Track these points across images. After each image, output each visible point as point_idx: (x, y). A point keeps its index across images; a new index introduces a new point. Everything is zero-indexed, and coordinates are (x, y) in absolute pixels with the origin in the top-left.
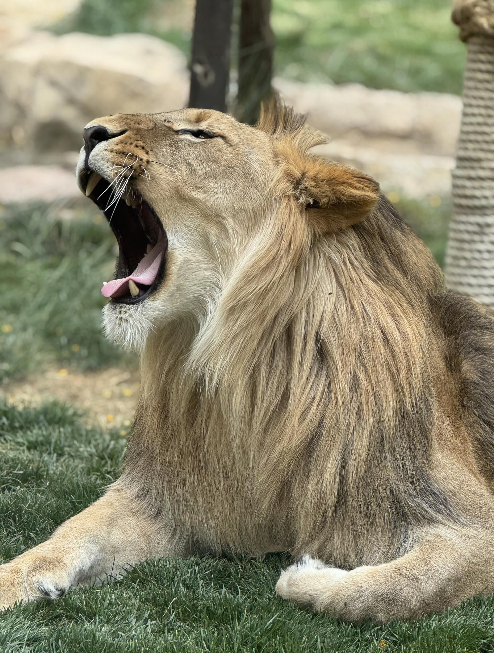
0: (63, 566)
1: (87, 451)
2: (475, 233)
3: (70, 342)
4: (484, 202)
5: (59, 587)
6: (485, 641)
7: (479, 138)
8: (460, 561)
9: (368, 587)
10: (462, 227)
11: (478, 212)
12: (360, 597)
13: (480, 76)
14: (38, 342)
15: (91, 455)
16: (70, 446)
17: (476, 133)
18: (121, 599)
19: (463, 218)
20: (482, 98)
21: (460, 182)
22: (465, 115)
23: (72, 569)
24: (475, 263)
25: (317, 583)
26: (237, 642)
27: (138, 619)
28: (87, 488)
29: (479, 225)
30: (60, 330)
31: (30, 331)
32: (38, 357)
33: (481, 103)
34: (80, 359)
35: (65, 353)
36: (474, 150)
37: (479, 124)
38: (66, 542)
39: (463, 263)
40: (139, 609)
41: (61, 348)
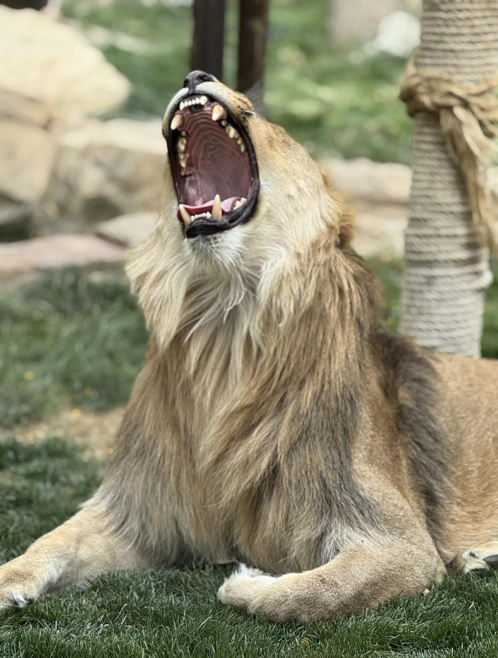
0: (33, 578)
2: (423, 284)
3: (84, 386)
5: (29, 597)
6: (394, 637)
7: (426, 201)
8: (377, 568)
9: (292, 592)
10: (413, 279)
15: (81, 483)
16: (64, 475)
17: (422, 196)
19: (414, 271)
20: (426, 166)
21: (409, 240)
22: (414, 181)
23: (41, 581)
24: (423, 310)
25: (249, 589)
26: (174, 641)
27: (92, 622)
29: (427, 277)
30: (75, 376)
31: (49, 378)
32: (55, 400)
33: (426, 170)
34: (90, 401)
35: (79, 397)
36: (421, 211)
37: (425, 189)
38: (37, 557)
39: (414, 310)
41: (75, 392)
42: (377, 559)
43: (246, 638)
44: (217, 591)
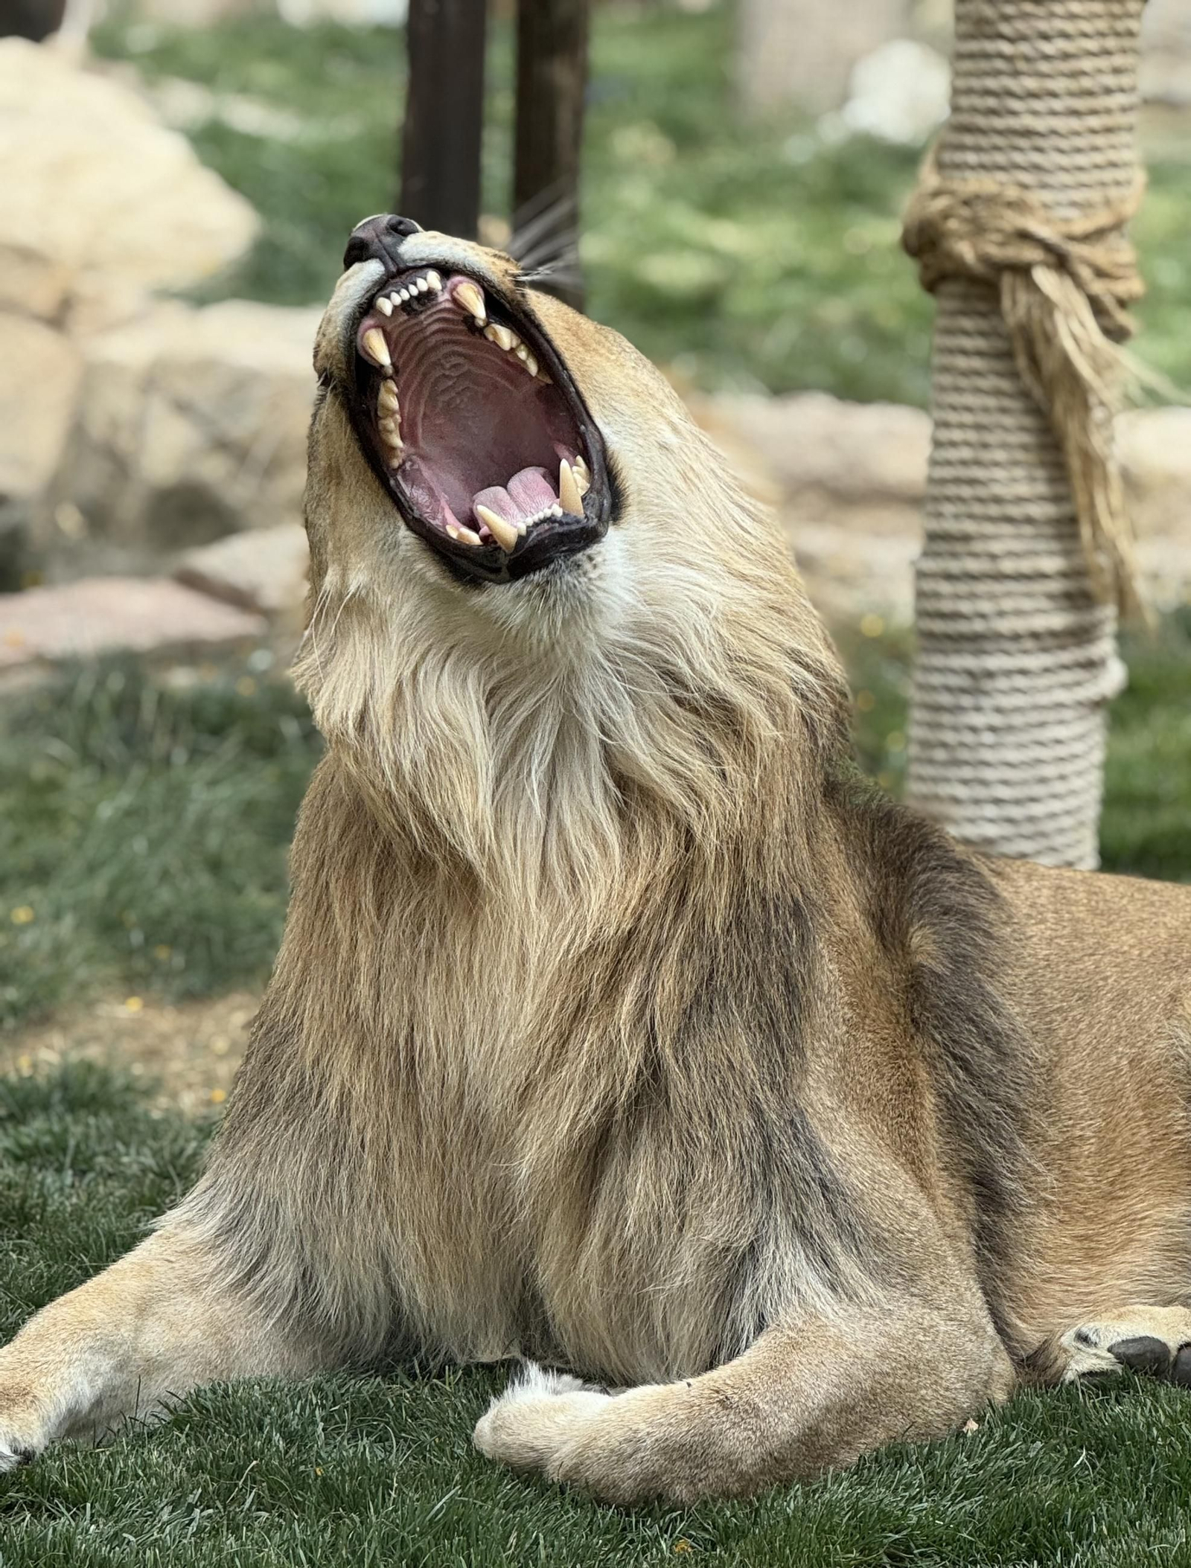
0: (32, 1402)
1: (139, 1163)
2: (964, 691)
3: (149, 941)
4: (978, 626)
5: (22, 1447)
6: (897, 1536)
7: (966, 491)
8: (853, 1370)
9: (650, 1430)
10: (936, 679)
11: (967, 646)
12: (635, 1452)
13: (962, 362)
14: (88, 942)
15: (145, 1170)
16: (106, 1154)
17: (957, 481)
18: (145, 1465)
19: (938, 660)
20: (969, 409)
21: (929, 585)
22: (938, 444)
23: (51, 1408)
24: (964, 754)
25: (548, 1424)
26: (371, 1549)
27: (175, 1505)
28: (117, 1239)
29: (970, 673)
30: (132, 917)
31: (68, 921)
32: (82, 973)
33: (967, 418)
34: (168, 975)
35: (140, 964)
36: (957, 517)
37: (964, 463)
38: (42, 1350)
39: (940, 754)
40: (180, 1485)
41: (130, 953)
42: (853, 1347)
43: (542, 1542)
44: (473, 1428)
